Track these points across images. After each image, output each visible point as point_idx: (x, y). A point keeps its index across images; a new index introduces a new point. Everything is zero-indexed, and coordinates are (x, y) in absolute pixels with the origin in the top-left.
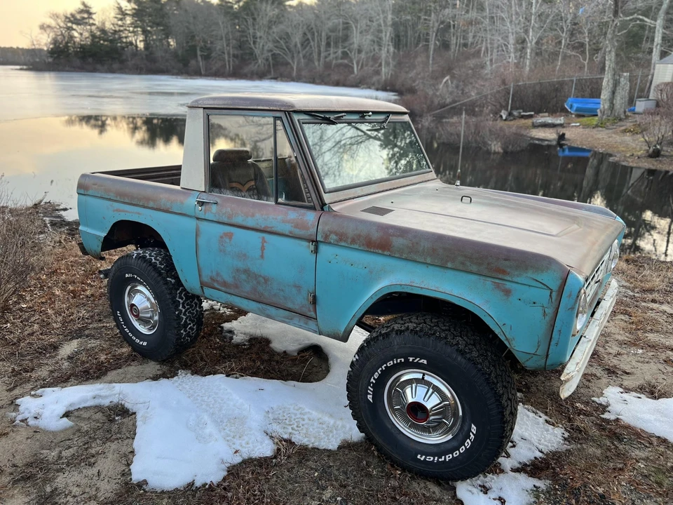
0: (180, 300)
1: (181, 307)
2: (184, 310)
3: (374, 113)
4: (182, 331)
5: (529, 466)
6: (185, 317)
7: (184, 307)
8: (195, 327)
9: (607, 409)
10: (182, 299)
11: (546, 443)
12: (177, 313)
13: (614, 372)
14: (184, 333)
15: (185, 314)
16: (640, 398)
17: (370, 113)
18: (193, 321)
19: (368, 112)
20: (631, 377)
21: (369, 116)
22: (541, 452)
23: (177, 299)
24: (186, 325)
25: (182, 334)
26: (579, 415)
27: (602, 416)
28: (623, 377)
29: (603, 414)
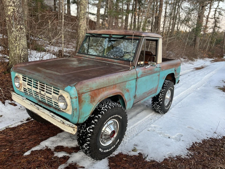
19: (111, 34)
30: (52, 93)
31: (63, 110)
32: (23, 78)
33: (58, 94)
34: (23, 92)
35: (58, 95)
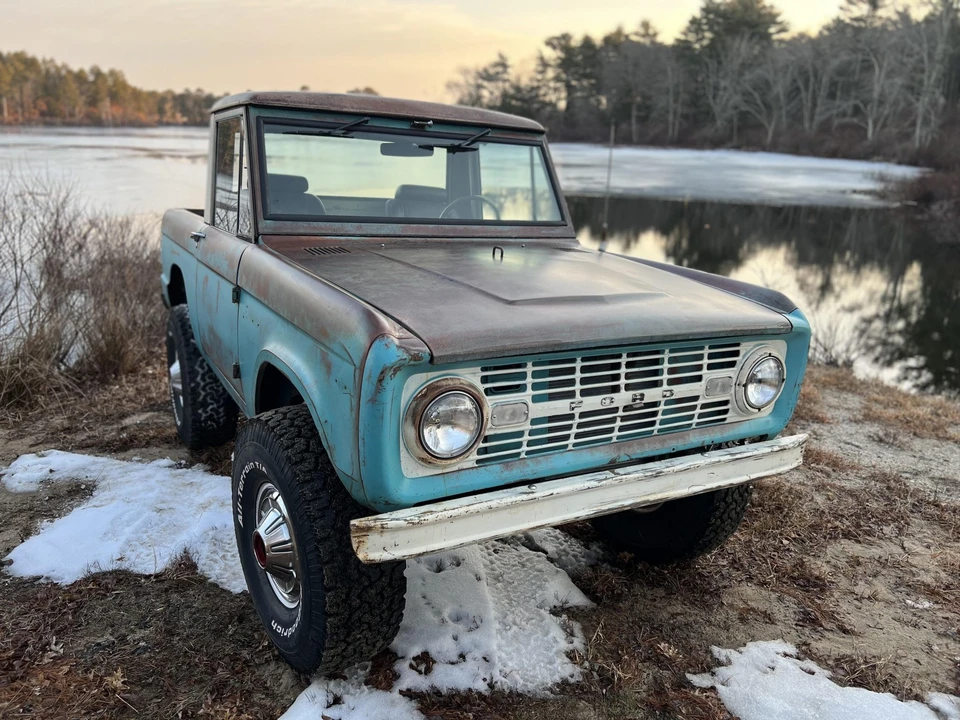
0: (200, 370)
1: (199, 379)
2: (202, 384)
3: (436, 122)
4: (200, 411)
5: (441, 696)
6: (203, 393)
7: (203, 379)
8: (221, 410)
9: (715, 669)
10: (203, 368)
11: (518, 677)
12: (193, 385)
13: (815, 622)
14: (204, 415)
15: (204, 389)
16: (813, 673)
17: (431, 122)
18: (217, 402)
19: (429, 120)
20: (848, 639)
21: (430, 126)
22: (491, 686)
23: (196, 367)
24: (204, 405)
25: (201, 415)
26: (643, 661)
27: (688, 676)
28: (826, 634)
29: (695, 673)
30: (705, 371)
31: (759, 410)
32: (485, 380)
33: (732, 364)
34: (472, 468)
35: (735, 369)
